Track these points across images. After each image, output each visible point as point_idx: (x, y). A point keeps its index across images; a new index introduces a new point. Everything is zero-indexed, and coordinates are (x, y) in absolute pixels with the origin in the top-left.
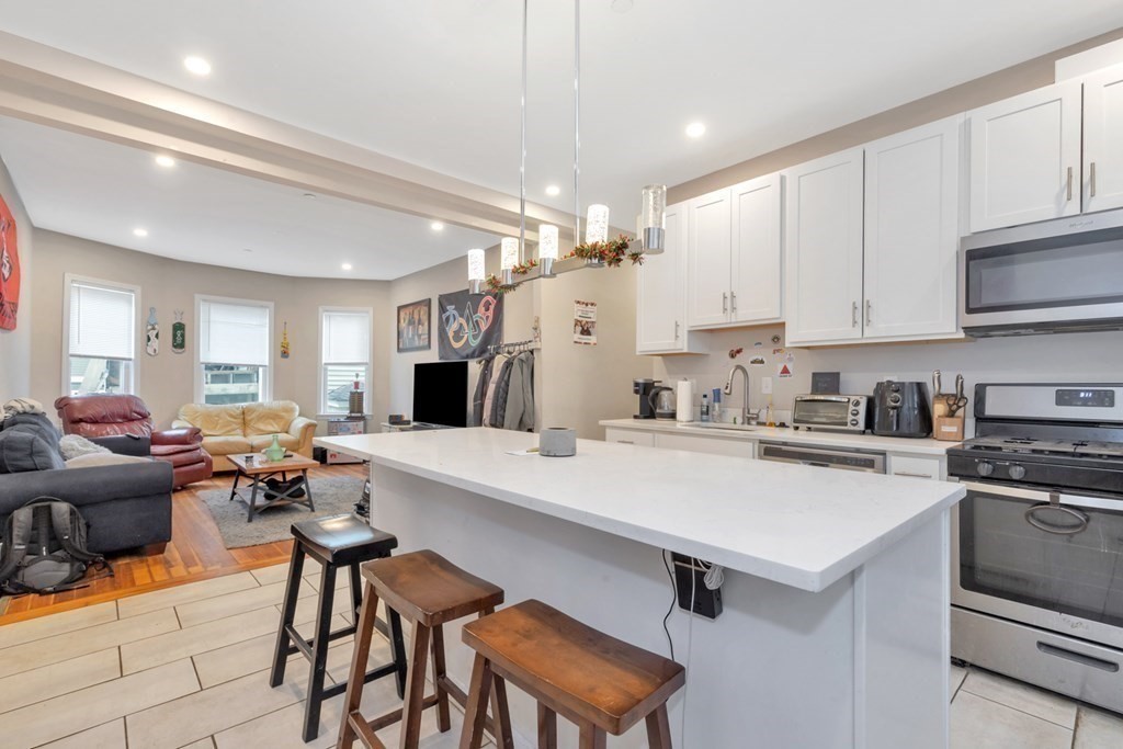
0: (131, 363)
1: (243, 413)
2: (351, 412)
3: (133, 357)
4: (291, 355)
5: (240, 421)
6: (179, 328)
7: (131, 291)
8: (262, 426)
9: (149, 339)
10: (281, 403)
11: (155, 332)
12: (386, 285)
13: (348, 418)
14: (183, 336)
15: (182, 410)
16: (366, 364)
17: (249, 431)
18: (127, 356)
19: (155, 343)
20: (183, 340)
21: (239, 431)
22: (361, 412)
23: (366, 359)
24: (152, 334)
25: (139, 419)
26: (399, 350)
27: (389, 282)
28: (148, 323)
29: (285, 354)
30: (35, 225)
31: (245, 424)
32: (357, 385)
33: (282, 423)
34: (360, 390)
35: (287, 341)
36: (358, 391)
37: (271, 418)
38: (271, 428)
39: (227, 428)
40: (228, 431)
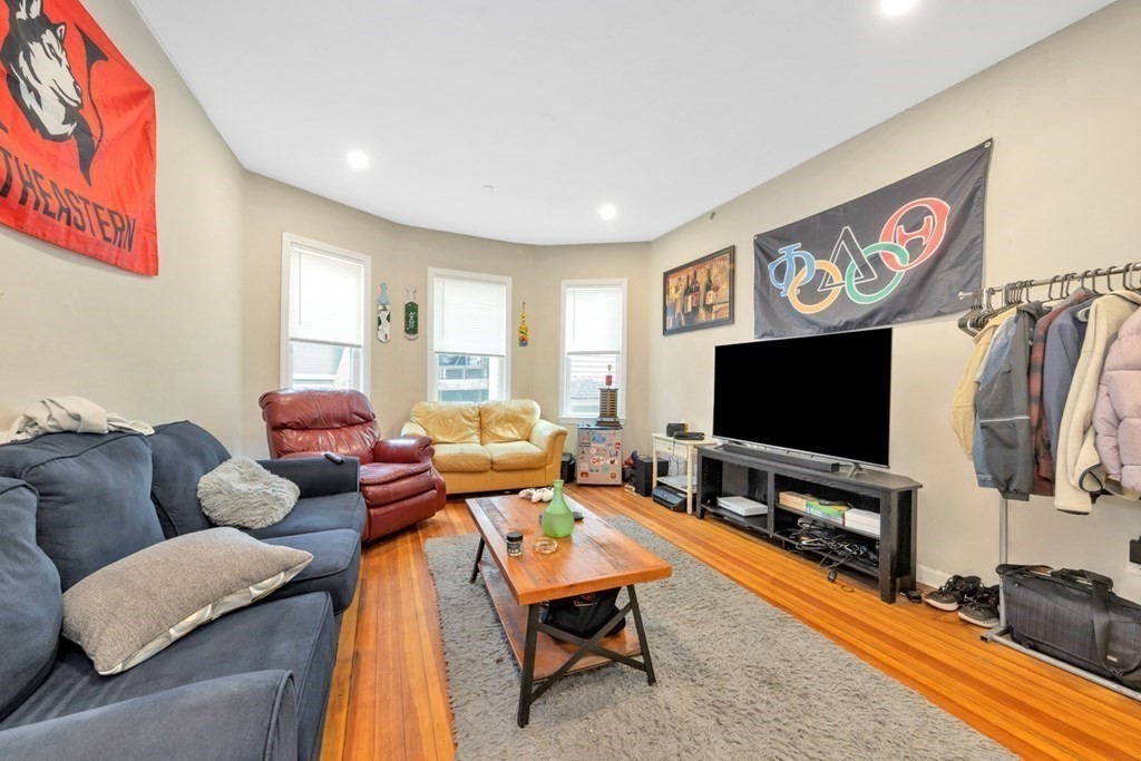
0: (361, 350)
1: (479, 414)
2: (602, 415)
3: (362, 343)
4: (529, 342)
5: (477, 424)
6: (411, 309)
7: (361, 261)
8: (500, 432)
9: (380, 322)
10: (521, 402)
11: (386, 314)
12: (644, 247)
13: (599, 423)
14: (416, 318)
15: (414, 410)
16: (618, 353)
17: (486, 437)
18: (355, 343)
19: (386, 327)
20: (416, 324)
21: (474, 436)
22: (613, 415)
23: (618, 345)
24: (384, 315)
25: (361, 423)
26: (666, 332)
27: (648, 244)
28: (379, 303)
29: (523, 342)
30: (246, 167)
31: (482, 428)
32: (609, 380)
33: (522, 429)
34: (613, 387)
35: (526, 325)
36: (611, 387)
37: (510, 421)
38: (510, 435)
39: (463, 434)
40: (464, 438)
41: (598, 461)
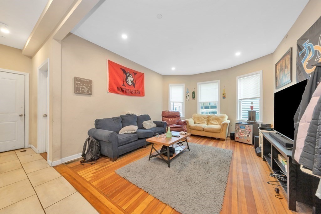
0: (183, 103)
1: (208, 117)
3: (183, 101)
4: (226, 97)
5: (207, 120)
6: (194, 93)
7: (183, 85)
8: (213, 122)
9: (187, 97)
10: (221, 114)
11: (188, 95)
12: (270, 56)
13: (247, 122)
14: (194, 95)
15: (193, 115)
16: (259, 98)
17: (209, 123)
19: (188, 98)
20: (195, 96)
21: (206, 123)
22: (254, 120)
23: (259, 95)
25: (176, 117)
26: (276, 88)
27: (271, 54)
28: (187, 93)
29: (224, 97)
30: (163, 75)
31: (208, 121)
32: (252, 108)
33: (220, 122)
34: (254, 110)
35: (225, 92)
36: (253, 110)
37: (216, 120)
38: (215, 123)
39: (202, 122)
40: (203, 123)
41: (242, 134)
